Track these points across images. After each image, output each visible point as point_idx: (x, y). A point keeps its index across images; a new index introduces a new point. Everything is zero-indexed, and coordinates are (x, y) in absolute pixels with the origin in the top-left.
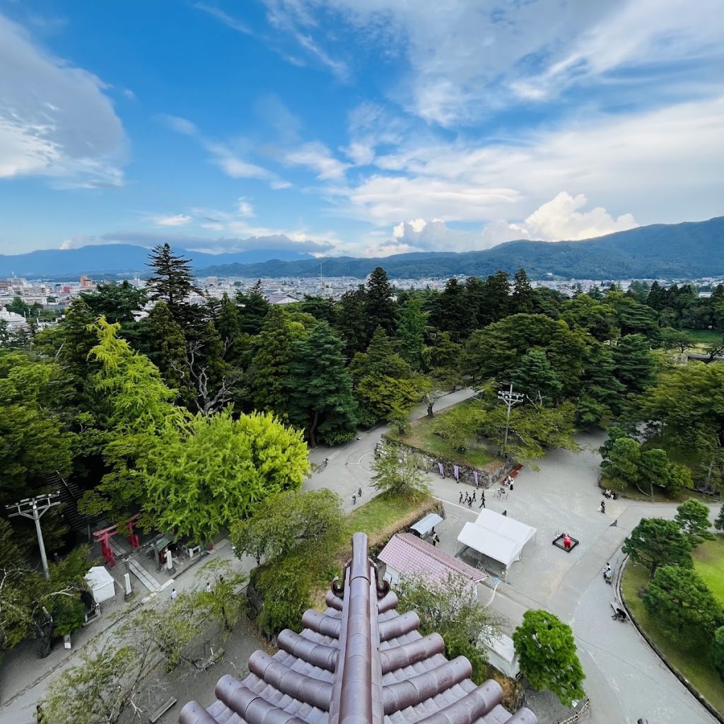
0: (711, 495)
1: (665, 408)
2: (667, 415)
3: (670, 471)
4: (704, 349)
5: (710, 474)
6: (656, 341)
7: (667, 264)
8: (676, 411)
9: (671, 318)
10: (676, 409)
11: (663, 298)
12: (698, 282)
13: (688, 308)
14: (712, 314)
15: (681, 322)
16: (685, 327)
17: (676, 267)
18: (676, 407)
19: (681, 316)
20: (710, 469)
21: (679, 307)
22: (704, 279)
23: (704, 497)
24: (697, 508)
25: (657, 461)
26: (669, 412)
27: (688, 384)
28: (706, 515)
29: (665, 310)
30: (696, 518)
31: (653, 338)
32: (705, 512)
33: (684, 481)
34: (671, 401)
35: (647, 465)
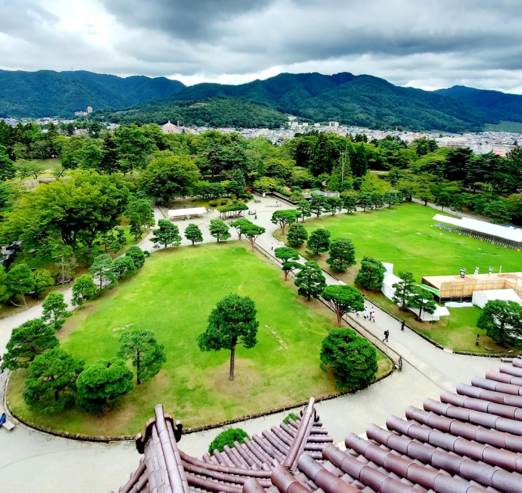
0: (69, 283)
1: (19, 228)
2: (23, 233)
3: (34, 278)
4: (51, 173)
5: (63, 268)
6: (10, 173)
7: (14, 105)
8: (28, 227)
9: (23, 151)
10: (28, 225)
11: (12, 135)
12: (41, 121)
13: (33, 142)
14: (51, 146)
15: (31, 154)
16: (35, 158)
17: (22, 108)
18: (28, 224)
19: (30, 149)
20: (62, 264)
21: (27, 141)
22: (44, 118)
23: (64, 286)
24: (55, 297)
25: (21, 274)
26: (23, 230)
27: (33, 204)
28: (62, 300)
29: (15, 145)
30: (55, 306)
31: (7, 170)
32: (60, 298)
33: (46, 281)
34: (22, 220)
35: (14, 281)
